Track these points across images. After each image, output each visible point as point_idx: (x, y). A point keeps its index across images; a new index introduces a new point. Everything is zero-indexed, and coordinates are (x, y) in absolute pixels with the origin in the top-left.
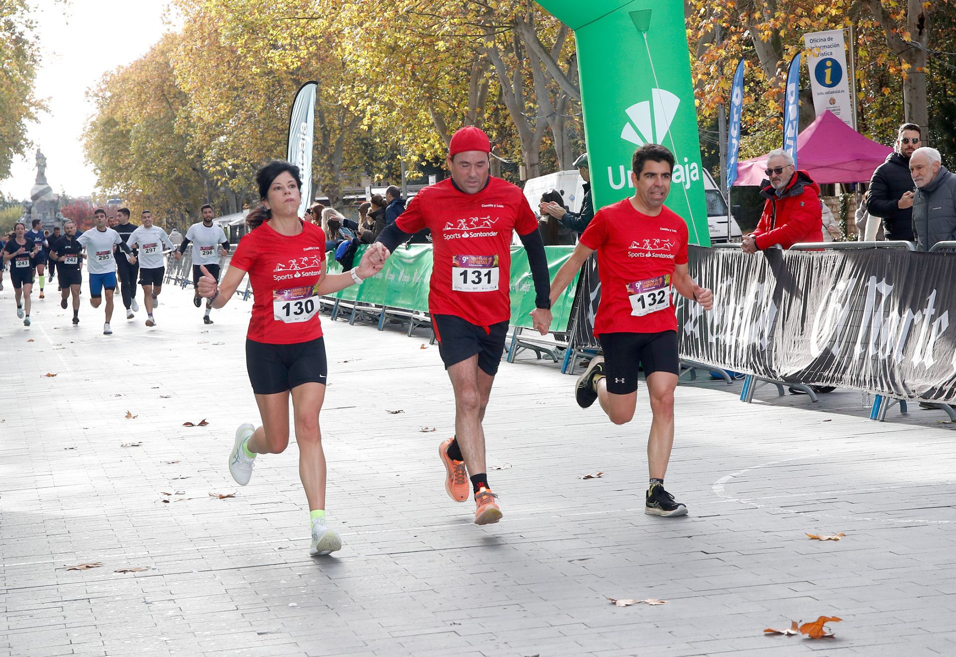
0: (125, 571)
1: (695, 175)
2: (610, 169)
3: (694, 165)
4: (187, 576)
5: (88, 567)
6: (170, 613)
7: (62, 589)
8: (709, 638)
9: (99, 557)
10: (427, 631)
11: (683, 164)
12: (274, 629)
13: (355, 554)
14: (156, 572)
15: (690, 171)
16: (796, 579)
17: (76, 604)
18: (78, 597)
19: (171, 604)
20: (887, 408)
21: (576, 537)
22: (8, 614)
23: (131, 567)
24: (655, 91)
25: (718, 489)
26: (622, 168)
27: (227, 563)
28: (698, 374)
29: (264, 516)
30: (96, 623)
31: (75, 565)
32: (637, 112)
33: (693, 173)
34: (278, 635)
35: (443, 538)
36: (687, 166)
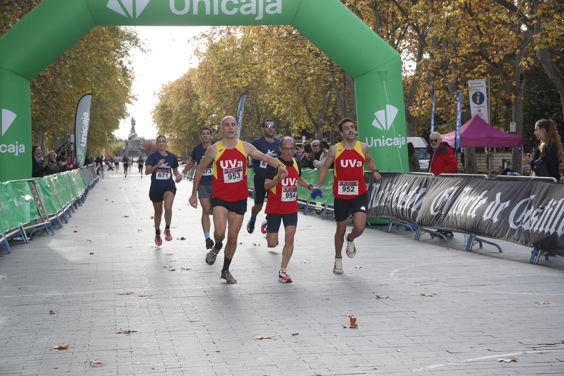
0: (142, 296)
1: (403, 142)
2: (367, 138)
3: (403, 138)
4: (167, 299)
5: (128, 294)
6: (157, 313)
7: (116, 302)
8: (367, 330)
9: (134, 290)
10: (257, 323)
11: (399, 138)
12: (197, 320)
13: (236, 293)
14: (155, 297)
15: (401, 140)
16: (410, 310)
17: (120, 308)
18: (122, 305)
19: (159, 309)
20: (473, 245)
21: (328, 291)
22: (93, 310)
23: (145, 295)
24: (387, 105)
25: (391, 275)
26: (372, 138)
27: (184, 295)
28: (400, 228)
29: (203, 277)
30: (127, 315)
31: (123, 293)
32: (380, 114)
33: (403, 141)
34: (198, 322)
35: (273, 289)
36: (400, 138)
